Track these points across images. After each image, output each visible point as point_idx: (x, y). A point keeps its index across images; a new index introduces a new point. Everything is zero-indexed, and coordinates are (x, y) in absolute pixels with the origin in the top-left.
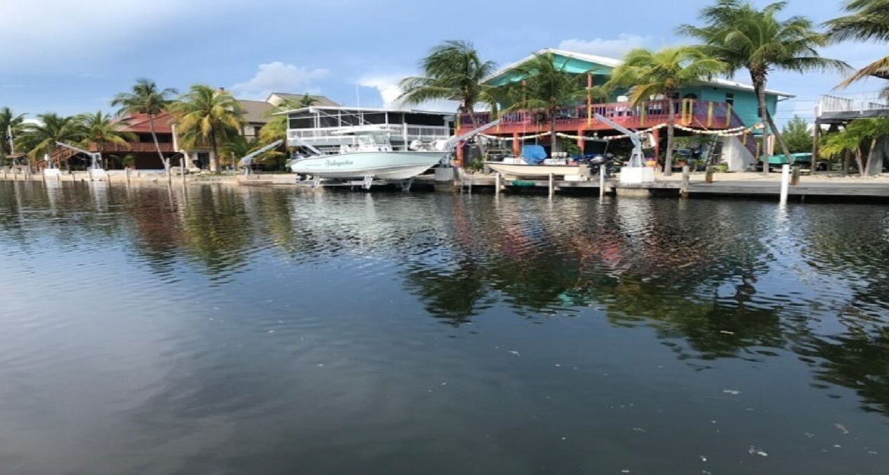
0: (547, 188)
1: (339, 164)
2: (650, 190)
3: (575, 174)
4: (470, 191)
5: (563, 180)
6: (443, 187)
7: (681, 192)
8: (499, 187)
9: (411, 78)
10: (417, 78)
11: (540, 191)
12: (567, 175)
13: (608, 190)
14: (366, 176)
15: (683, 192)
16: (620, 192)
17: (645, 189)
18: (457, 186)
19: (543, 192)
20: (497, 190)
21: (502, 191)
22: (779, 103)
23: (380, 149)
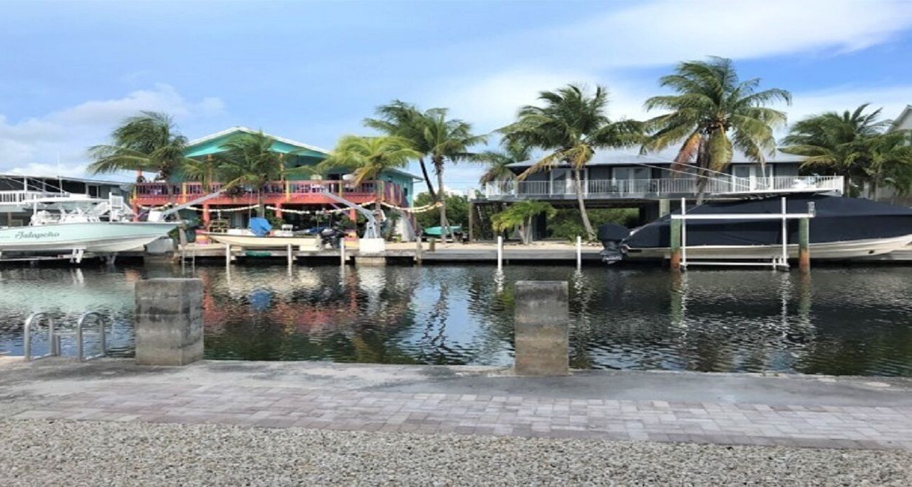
0: (285, 258)
1: (38, 236)
2: (387, 258)
3: (310, 245)
4: (193, 262)
5: (298, 250)
6: (155, 259)
7: (415, 259)
8: (229, 258)
9: (99, 146)
10: (106, 147)
11: (277, 261)
12: (304, 245)
13: (348, 259)
14: (75, 249)
15: (417, 258)
16: (358, 260)
17: (382, 257)
18: (177, 258)
19: (282, 262)
20: (228, 261)
21: (232, 262)
22: (415, 184)
23: (89, 220)
